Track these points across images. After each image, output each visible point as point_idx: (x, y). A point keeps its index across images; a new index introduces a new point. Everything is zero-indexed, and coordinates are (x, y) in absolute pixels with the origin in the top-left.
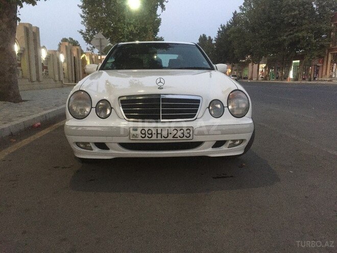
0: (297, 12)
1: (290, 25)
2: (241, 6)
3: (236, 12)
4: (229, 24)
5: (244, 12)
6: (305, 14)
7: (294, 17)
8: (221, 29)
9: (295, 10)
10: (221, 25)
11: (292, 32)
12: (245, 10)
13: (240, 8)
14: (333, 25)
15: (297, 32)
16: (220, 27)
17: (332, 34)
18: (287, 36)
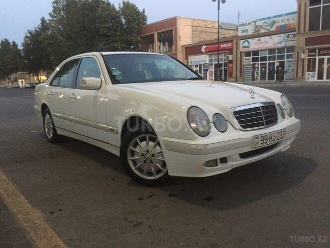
0: (110, 24)
1: (105, 35)
2: (51, 13)
3: (43, 18)
4: (38, 30)
5: (55, 19)
6: (117, 27)
7: (108, 28)
8: (29, 35)
9: (108, 22)
10: (29, 30)
11: (108, 42)
12: (55, 17)
13: (50, 14)
14: (139, 38)
15: (112, 42)
16: (27, 32)
17: (139, 45)
18: (104, 45)
